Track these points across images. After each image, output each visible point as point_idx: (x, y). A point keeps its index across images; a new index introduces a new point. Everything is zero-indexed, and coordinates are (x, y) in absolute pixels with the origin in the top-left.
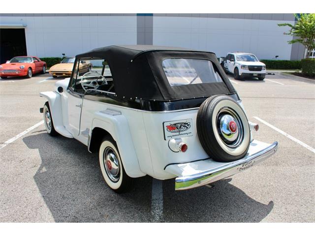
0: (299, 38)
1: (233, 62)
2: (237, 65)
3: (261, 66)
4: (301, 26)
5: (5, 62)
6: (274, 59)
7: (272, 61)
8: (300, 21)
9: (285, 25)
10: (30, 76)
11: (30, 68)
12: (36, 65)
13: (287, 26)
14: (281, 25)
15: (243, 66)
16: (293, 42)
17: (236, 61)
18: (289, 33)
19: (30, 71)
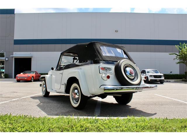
0: (182, 61)
1: (145, 74)
2: (147, 75)
3: (161, 75)
4: (182, 55)
5: (20, 73)
6: (170, 74)
7: (169, 75)
8: (181, 52)
9: (173, 54)
10: (32, 81)
11: (33, 77)
12: (36, 75)
13: (174, 54)
14: (171, 54)
15: (151, 76)
16: (179, 63)
17: (147, 73)
18: (176, 58)
19: (32, 78)
